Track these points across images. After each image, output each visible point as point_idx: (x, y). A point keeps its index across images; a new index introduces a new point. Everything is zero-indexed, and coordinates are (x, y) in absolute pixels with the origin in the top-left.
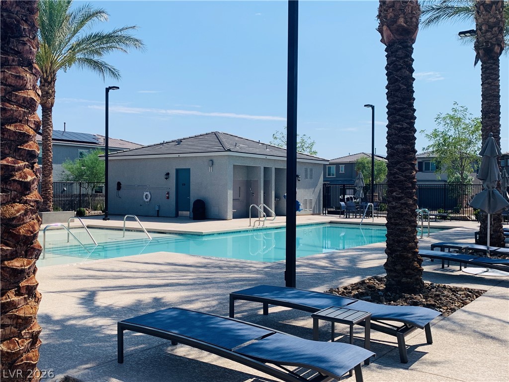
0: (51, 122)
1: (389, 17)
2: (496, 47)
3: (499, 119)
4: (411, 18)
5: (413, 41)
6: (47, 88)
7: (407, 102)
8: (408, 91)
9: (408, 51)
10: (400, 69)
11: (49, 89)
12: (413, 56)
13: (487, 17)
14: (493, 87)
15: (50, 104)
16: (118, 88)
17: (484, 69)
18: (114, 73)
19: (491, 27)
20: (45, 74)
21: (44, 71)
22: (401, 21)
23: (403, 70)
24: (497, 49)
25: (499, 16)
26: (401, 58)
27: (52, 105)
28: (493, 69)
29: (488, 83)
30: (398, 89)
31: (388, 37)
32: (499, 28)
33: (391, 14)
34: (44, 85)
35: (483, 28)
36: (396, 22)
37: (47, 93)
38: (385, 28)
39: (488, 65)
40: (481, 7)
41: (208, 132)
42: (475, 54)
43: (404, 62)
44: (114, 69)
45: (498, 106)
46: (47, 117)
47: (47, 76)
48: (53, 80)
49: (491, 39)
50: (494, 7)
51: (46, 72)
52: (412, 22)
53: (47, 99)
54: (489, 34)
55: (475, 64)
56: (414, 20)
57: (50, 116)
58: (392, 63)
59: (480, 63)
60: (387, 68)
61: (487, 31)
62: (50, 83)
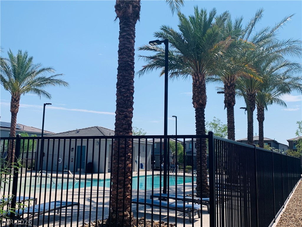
0: (16, 121)
1: (196, 100)
2: (232, 103)
3: (234, 131)
4: (204, 101)
5: (205, 108)
6: (15, 104)
7: (203, 129)
8: (203, 125)
9: (203, 111)
10: (200, 118)
11: (16, 104)
12: (204, 113)
13: (229, 91)
14: (232, 119)
15: (16, 112)
16: (51, 104)
17: (228, 111)
18: (48, 96)
19: (230, 95)
20: (15, 96)
21: (15, 95)
22: (201, 101)
23: (202, 118)
24: (233, 103)
25: (233, 91)
26: (201, 114)
27: (17, 112)
28: (232, 111)
29: (230, 117)
30: (200, 125)
31: (196, 106)
32: (233, 95)
33: (197, 99)
34: (14, 102)
35: (227, 95)
36: (199, 102)
37: (16, 106)
38: (195, 103)
39: (230, 110)
40: (226, 87)
41: (92, 126)
42: (224, 105)
43: (202, 115)
44: (48, 94)
45: (234, 126)
46: (14, 118)
47: (16, 98)
48: (19, 99)
49: (230, 100)
50: (231, 87)
51: (16, 95)
52: (204, 102)
53: (15, 109)
54: (229, 97)
55: (225, 109)
56: (205, 101)
57: (16, 118)
58: (197, 115)
59: (226, 108)
60: (196, 117)
61: (229, 96)
62: (17, 101)
